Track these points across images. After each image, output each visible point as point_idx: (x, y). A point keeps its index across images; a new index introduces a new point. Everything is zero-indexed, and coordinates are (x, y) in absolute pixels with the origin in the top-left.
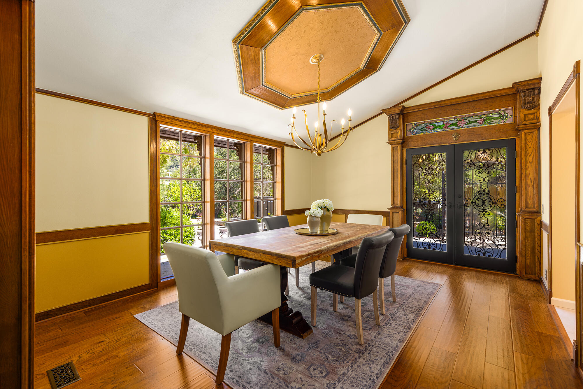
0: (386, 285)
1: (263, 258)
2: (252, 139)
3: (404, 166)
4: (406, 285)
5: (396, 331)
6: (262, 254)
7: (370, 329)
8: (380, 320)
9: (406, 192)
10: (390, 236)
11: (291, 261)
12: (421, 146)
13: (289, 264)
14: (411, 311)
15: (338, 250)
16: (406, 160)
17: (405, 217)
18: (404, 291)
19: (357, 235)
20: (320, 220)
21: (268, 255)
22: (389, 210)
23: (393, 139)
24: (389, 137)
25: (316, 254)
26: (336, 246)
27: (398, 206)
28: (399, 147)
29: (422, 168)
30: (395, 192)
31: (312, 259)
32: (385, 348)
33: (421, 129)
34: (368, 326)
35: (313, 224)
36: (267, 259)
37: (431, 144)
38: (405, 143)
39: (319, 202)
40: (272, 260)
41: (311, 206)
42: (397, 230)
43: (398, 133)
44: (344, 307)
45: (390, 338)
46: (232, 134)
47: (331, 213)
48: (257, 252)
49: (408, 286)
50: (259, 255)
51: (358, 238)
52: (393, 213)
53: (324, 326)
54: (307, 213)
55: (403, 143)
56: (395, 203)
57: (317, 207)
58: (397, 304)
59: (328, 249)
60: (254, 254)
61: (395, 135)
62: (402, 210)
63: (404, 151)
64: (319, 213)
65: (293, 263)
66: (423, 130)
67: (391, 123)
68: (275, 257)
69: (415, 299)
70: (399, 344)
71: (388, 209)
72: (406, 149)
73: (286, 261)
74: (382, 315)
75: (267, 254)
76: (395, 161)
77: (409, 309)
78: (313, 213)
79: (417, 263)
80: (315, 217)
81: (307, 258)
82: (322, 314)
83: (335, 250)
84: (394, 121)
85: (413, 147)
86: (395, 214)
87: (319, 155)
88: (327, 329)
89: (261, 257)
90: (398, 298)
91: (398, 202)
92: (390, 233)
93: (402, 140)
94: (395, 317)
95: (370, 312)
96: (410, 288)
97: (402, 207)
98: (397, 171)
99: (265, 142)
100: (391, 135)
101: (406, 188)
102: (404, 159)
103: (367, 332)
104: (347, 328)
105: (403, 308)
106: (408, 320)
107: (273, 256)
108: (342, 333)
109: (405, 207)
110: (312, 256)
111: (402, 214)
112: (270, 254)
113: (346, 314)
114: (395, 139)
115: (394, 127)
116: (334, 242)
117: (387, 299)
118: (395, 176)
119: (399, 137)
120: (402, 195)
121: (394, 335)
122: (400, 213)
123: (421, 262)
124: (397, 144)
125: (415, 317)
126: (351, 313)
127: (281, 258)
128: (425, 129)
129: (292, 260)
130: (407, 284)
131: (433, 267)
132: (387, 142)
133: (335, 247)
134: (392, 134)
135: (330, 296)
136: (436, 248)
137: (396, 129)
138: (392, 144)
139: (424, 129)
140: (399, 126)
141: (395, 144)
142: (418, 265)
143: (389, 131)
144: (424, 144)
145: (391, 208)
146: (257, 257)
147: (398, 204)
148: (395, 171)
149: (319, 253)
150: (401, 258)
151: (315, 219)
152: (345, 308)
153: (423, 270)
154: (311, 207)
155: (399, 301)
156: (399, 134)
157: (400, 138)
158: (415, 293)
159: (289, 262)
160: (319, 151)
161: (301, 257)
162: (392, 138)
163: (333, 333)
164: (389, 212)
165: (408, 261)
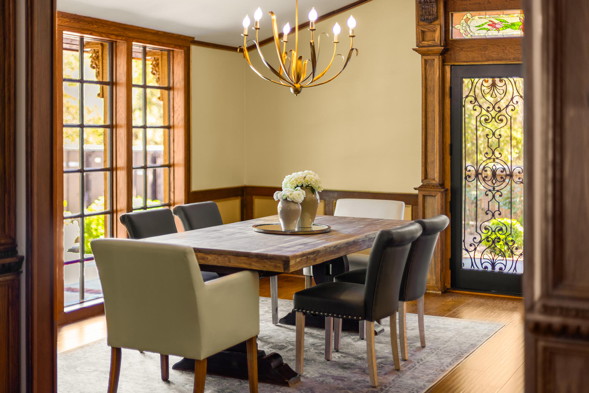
0: (410, 329)
1: (234, 263)
2: (131, 34)
3: (448, 101)
4: (444, 328)
5: (424, 374)
6: (232, 257)
7: (386, 374)
8: (400, 365)
9: (451, 154)
10: (416, 231)
11: (282, 263)
12: (479, 61)
13: (279, 267)
14: (449, 355)
15: (338, 253)
16: (451, 88)
17: (448, 205)
18: (439, 335)
19: (363, 233)
20: (300, 207)
21: (243, 258)
22: (417, 192)
23: (425, 43)
24: (417, 39)
25: (312, 256)
26: (335, 246)
27: (434, 182)
28: (437, 61)
29: (480, 106)
30: (429, 154)
31: (307, 262)
32: (407, 388)
33: (480, 26)
34: (382, 372)
35: (288, 216)
36: (240, 263)
37: (497, 60)
38: (449, 52)
39: (296, 176)
40: (250, 264)
41: (283, 183)
42: (427, 223)
43: (434, 31)
44: (342, 356)
45: (415, 380)
46: (96, 26)
47: (318, 197)
48: (222, 255)
49: (447, 328)
50: (226, 259)
51: (366, 236)
52: (424, 196)
53: (316, 375)
54: (277, 195)
55: (443, 53)
56: (429, 176)
57: (293, 186)
58: (428, 349)
59: (326, 250)
60: (218, 257)
61: (429, 35)
62: (443, 190)
63: (448, 69)
64: (300, 195)
65: (284, 265)
66: (481, 29)
67: (422, 11)
68: (255, 259)
69: (456, 343)
70: (426, 384)
71: (415, 189)
72: (451, 66)
73: (273, 264)
74: (405, 360)
75: (241, 256)
76: (429, 90)
77: (445, 353)
78: (291, 197)
79: (469, 298)
80: (292, 204)
81: (301, 260)
82: (307, 364)
83: (335, 254)
84: (428, 5)
85: (464, 62)
86: (429, 200)
87: (297, 91)
88: (321, 377)
89: (230, 262)
90: (430, 343)
91: (435, 174)
92: (416, 227)
93: (443, 48)
94: (423, 361)
95: (385, 359)
96: (450, 330)
97: (442, 185)
98: (434, 111)
99: (155, 38)
100: (422, 35)
101: (451, 146)
102: (448, 85)
103: (381, 377)
104: (352, 375)
105: (436, 352)
106: (442, 363)
107: (251, 258)
108: (346, 379)
109: (448, 185)
110: (307, 258)
111: (442, 199)
112: (247, 255)
113: (346, 362)
114: (430, 43)
115: (427, 19)
116: (331, 241)
117: (411, 345)
118: (430, 120)
119: (437, 41)
120: (443, 159)
121: (420, 377)
122: (439, 197)
123: (477, 296)
124: (435, 54)
125: (453, 360)
126: (355, 361)
127: (265, 261)
128: (486, 26)
129: (284, 261)
130: (445, 326)
131: (498, 302)
132: (414, 49)
133: (335, 249)
134: (423, 32)
135: (314, 345)
136: (505, 266)
137: (432, 22)
138: (423, 54)
139: (484, 27)
140: (436, 18)
141: (429, 55)
142: (471, 300)
143: (418, 25)
144: (484, 59)
145: (420, 187)
146: (223, 262)
147: (434, 179)
148: (430, 109)
149: (315, 255)
150: (439, 290)
151: (293, 207)
152: (344, 357)
153: (480, 306)
154: (283, 186)
155: (431, 346)
156: (437, 34)
157: (439, 43)
158: (458, 336)
159: (279, 265)
160: (298, 86)
161: (296, 257)
162: (423, 40)
163: (331, 380)
164: (416, 196)
165: (452, 294)
